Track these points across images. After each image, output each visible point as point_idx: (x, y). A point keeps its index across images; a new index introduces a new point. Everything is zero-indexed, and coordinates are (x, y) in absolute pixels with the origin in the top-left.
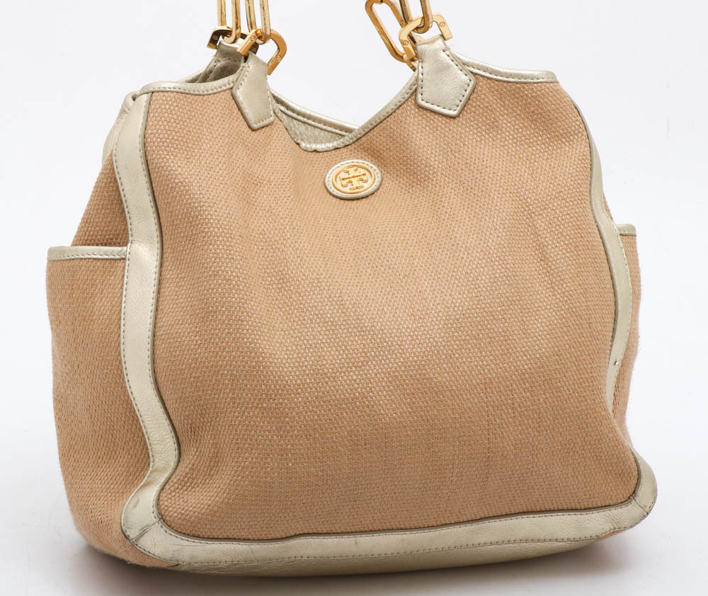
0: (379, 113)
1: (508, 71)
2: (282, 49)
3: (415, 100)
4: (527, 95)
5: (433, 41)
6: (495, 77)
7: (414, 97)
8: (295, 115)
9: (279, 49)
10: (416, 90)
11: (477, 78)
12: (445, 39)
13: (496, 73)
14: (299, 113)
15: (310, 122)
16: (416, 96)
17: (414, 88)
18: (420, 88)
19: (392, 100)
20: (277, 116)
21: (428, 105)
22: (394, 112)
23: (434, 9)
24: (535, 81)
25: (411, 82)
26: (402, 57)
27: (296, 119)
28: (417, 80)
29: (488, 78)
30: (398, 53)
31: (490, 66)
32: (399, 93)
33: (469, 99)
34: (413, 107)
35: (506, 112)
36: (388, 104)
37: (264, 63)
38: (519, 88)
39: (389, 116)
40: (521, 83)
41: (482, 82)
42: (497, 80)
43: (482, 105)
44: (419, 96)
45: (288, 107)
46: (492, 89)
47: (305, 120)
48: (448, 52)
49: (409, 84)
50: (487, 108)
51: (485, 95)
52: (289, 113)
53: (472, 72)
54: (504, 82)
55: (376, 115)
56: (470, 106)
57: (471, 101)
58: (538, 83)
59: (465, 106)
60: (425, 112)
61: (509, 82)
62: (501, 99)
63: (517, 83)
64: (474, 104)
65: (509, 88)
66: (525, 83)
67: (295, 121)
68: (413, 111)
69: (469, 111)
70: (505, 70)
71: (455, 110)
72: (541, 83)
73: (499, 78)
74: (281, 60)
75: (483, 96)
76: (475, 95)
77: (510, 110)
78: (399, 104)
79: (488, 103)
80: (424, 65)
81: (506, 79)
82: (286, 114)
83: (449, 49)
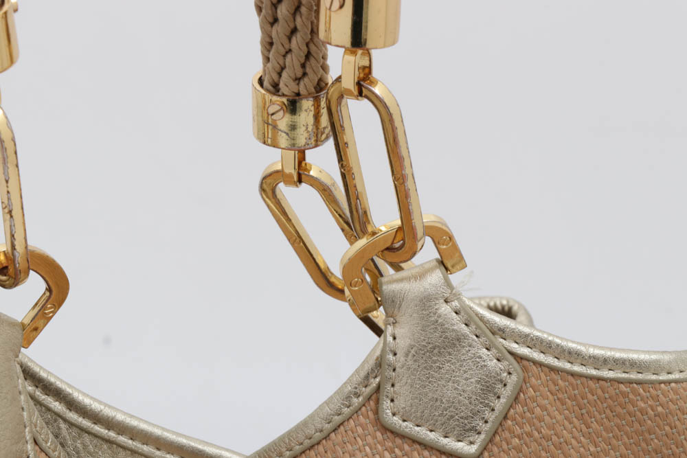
0: (289, 434)
1: (597, 352)
2: (57, 288)
3: (376, 412)
4: (642, 411)
5: (421, 276)
6: (568, 366)
7: (372, 403)
8: (86, 423)
9: (49, 289)
10: (378, 389)
11: (525, 369)
12: (447, 269)
13: (572, 355)
14: (96, 418)
15: (122, 439)
16: (377, 402)
17: (374, 383)
18: (389, 387)
19: (321, 407)
20: (42, 450)
21: (409, 427)
22: (327, 437)
23: (428, 211)
24: (663, 377)
25: (367, 367)
26: (342, 291)
27: (89, 433)
28: (380, 364)
29: (552, 369)
30: (333, 280)
31: (558, 341)
32: (336, 393)
33: (505, 418)
34: (370, 428)
35: (592, 449)
36: (311, 417)
37: (12, 324)
38: (625, 395)
39: (311, 447)
40: (630, 382)
41: (538, 380)
42: (573, 374)
43: (536, 434)
44: (386, 405)
45: (72, 404)
46: (560, 396)
47: (112, 434)
48: (455, 304)
49: (363, 374)
50: (549, 439)
51: (543, 408)
52: (73, 416)
53: (511, 353)
54: (592, 378)
55: (282, 439)
56: (507, 434)
57: (509, 422)
58: (669, 382)
59: (496, 432)
60: (398, 441)
61: (599, 379)
62: (581, 418)
63: (619, 381)
64: (518, 430)
65: (599, 392)
66: (639, 383)
67: (87, 438)
68: (369, 439)
69: (505, 446)
70: (592, 351)
71: (471, 443)
72: (676, 382)
73: (577, 368)
74: (54, 313)
75: (538, 410)
76: (519, 408)
77: (603, 445)
78: (337, 419)
79: (549, 427)
80: (399, 331)
81: (594, 372)
82: (65, 420)
83: (458, 296)
